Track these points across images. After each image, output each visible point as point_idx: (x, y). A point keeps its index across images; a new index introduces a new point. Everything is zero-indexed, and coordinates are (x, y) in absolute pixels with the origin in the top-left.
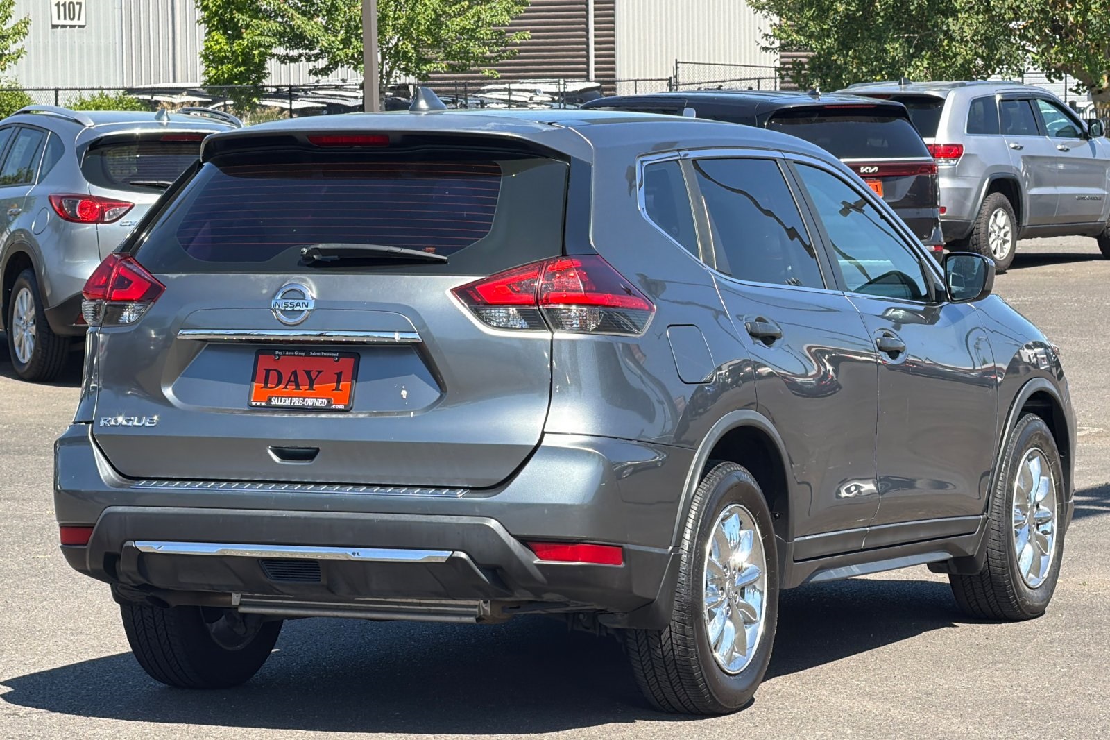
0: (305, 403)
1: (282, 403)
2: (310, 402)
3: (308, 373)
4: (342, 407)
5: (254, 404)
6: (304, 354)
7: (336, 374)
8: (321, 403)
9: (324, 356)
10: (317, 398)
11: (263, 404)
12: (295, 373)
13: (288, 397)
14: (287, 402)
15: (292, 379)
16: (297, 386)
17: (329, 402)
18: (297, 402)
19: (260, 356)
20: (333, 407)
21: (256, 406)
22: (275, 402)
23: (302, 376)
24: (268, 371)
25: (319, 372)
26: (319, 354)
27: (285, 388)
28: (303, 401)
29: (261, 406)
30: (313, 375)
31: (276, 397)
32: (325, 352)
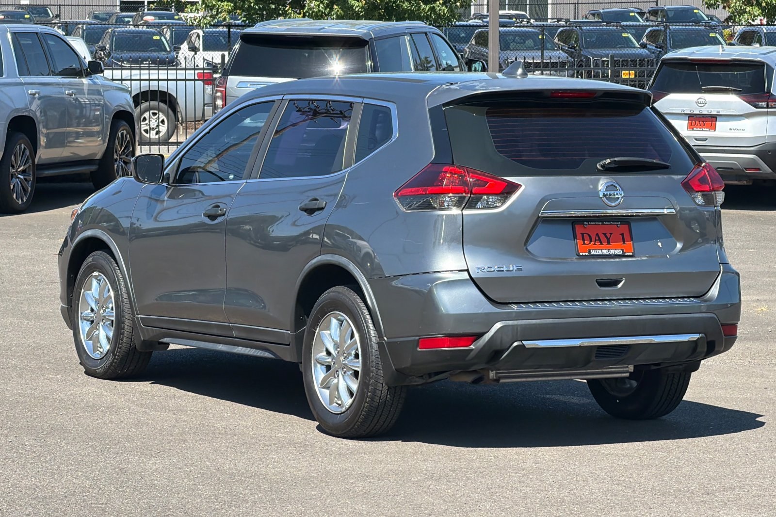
0: (610, 252)
1: (597, 253)
2: (613, 252)
3: (605, 234)
4: (631, 254)
5: (581, 254)
6: (601, 223)
7: (620, 234)
8: (619, 252)
9: (612, 224)
10: (616, 249)
11: (587, 254)
12: (597, 234)
13: (600, 249)
14: (600, 252)
15: (597, 238)
16: (601, 243)
17: (623, 251)
18: (605, 252)
19: (576, 225)
20: (626, 254)
21: (583, 256)
22: (593, 252)
23: (602, 237)
24: (583, 234)
25: (611, 234)
26: (609, 223)
27: (595, 244)
28: (609, 251)
29: (585, 256)
30: (608, 235)
31: (592, 249)
32: (612, 222)
